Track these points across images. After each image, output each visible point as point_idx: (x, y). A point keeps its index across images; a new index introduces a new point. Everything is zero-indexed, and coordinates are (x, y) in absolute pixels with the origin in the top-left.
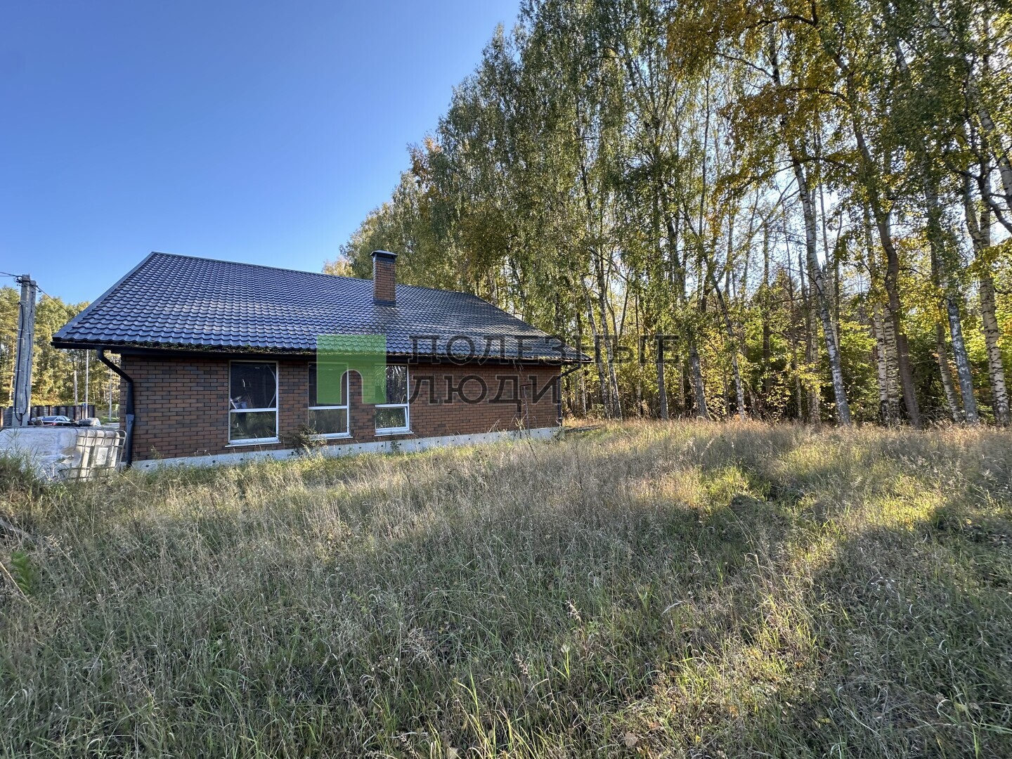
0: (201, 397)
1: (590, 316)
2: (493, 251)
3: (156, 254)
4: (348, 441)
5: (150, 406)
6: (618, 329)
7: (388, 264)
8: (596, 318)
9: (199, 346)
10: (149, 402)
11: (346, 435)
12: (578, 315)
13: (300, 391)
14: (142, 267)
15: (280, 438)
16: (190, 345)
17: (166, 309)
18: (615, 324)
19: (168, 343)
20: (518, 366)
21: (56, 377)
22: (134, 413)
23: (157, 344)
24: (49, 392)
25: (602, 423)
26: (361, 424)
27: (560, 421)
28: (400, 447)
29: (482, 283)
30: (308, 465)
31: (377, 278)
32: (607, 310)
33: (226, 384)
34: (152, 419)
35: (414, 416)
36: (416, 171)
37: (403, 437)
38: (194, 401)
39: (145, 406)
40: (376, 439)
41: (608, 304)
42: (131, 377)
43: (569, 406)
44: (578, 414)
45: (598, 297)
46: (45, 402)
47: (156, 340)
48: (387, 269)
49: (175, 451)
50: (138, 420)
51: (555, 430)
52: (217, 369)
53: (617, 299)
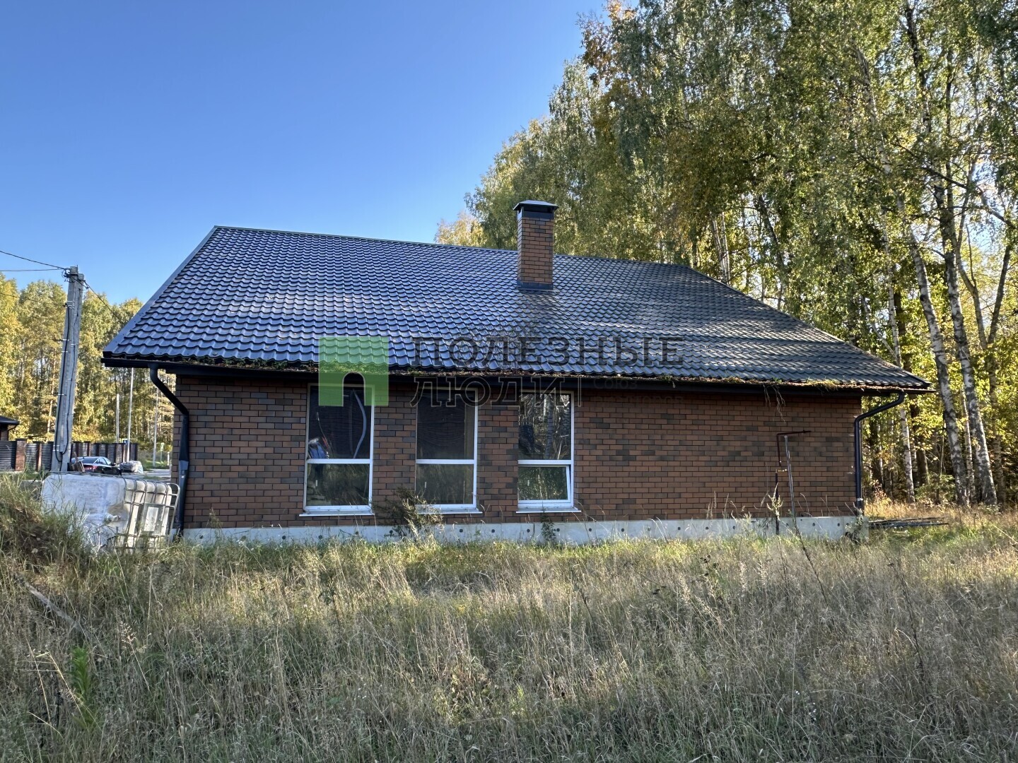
0: (271, 438)
1: (923, 298)
2: (726, 187)
3: (219, 229)
4: (475, 519)
5: (208, 450)
6: (987, 324)
7: (542, 222)
8: (937, 302)
9: (271, 362)
10: (207, 443)
11: (471, 508)
12: (897, 298)
13: (404, 434)
14: (203, 250)
15: (375, 507)
16: (260, 360)
17: (231, 308)
18: (978, 312)
19: (233, 358)
20: (773, 396)
21: (96, 402)
22: (188, 459)
23: (220, 360)
24: (88, 424)
25: (952, 513)
26: (496, 492)
27: (861, 505)
28: (558, 534)
29: (702, 245)
30: (414, 554)
31: (524, 245)
32: (960, 284)
33: (303, 420)
34: (209, 468)
35: (581, 482)
36: (589, 59)
37: (562, 517)
38: (262, 444)
39: (202, 450)
40: (519, 519)
41: (964, 274)
42: (187, 406)
43: (876, 475)
44: (898, 493)
45: (941, 260)
46: (84, 436)
47: (218, 354)
48: (539, 231)
49: (236, 518)
50: (192, 469)
51: (849, 523)
52: (293, 396)
53: (985, 261)
